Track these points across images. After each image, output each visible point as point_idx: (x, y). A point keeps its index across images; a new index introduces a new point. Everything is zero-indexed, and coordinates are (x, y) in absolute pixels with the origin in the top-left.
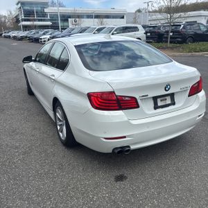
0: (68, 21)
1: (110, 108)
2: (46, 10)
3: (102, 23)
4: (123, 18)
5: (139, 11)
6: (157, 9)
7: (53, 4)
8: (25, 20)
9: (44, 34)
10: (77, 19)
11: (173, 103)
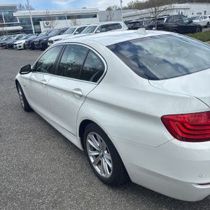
0: (39, 24)
2: (15, 14)
3: (75, 24)
4: (95, 16)
5: (109, 9)
6: (127, 6)
7: (21, 8)
9: (17, 39)
10: (49, 22)
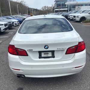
1: (15, 54)
2: (66, 3)
8: (57, 8)
10: (80, 7)
11: (53, 57)
